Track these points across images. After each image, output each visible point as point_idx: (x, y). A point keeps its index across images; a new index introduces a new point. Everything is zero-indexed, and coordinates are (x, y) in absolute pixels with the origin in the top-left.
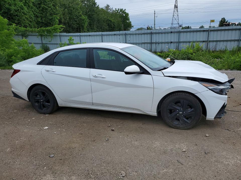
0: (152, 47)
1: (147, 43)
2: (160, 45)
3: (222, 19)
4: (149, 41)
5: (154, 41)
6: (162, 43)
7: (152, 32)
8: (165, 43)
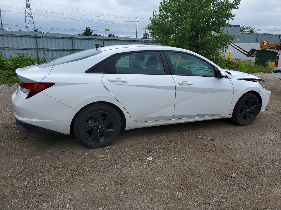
0: (39, 55)
1: (31, 49)
2: (50, 52)
3: (87, 28)
4: (33, 47)
5: (41, 46)
6: (52, 50)
7: (37, 35)
8: (56, 50)
